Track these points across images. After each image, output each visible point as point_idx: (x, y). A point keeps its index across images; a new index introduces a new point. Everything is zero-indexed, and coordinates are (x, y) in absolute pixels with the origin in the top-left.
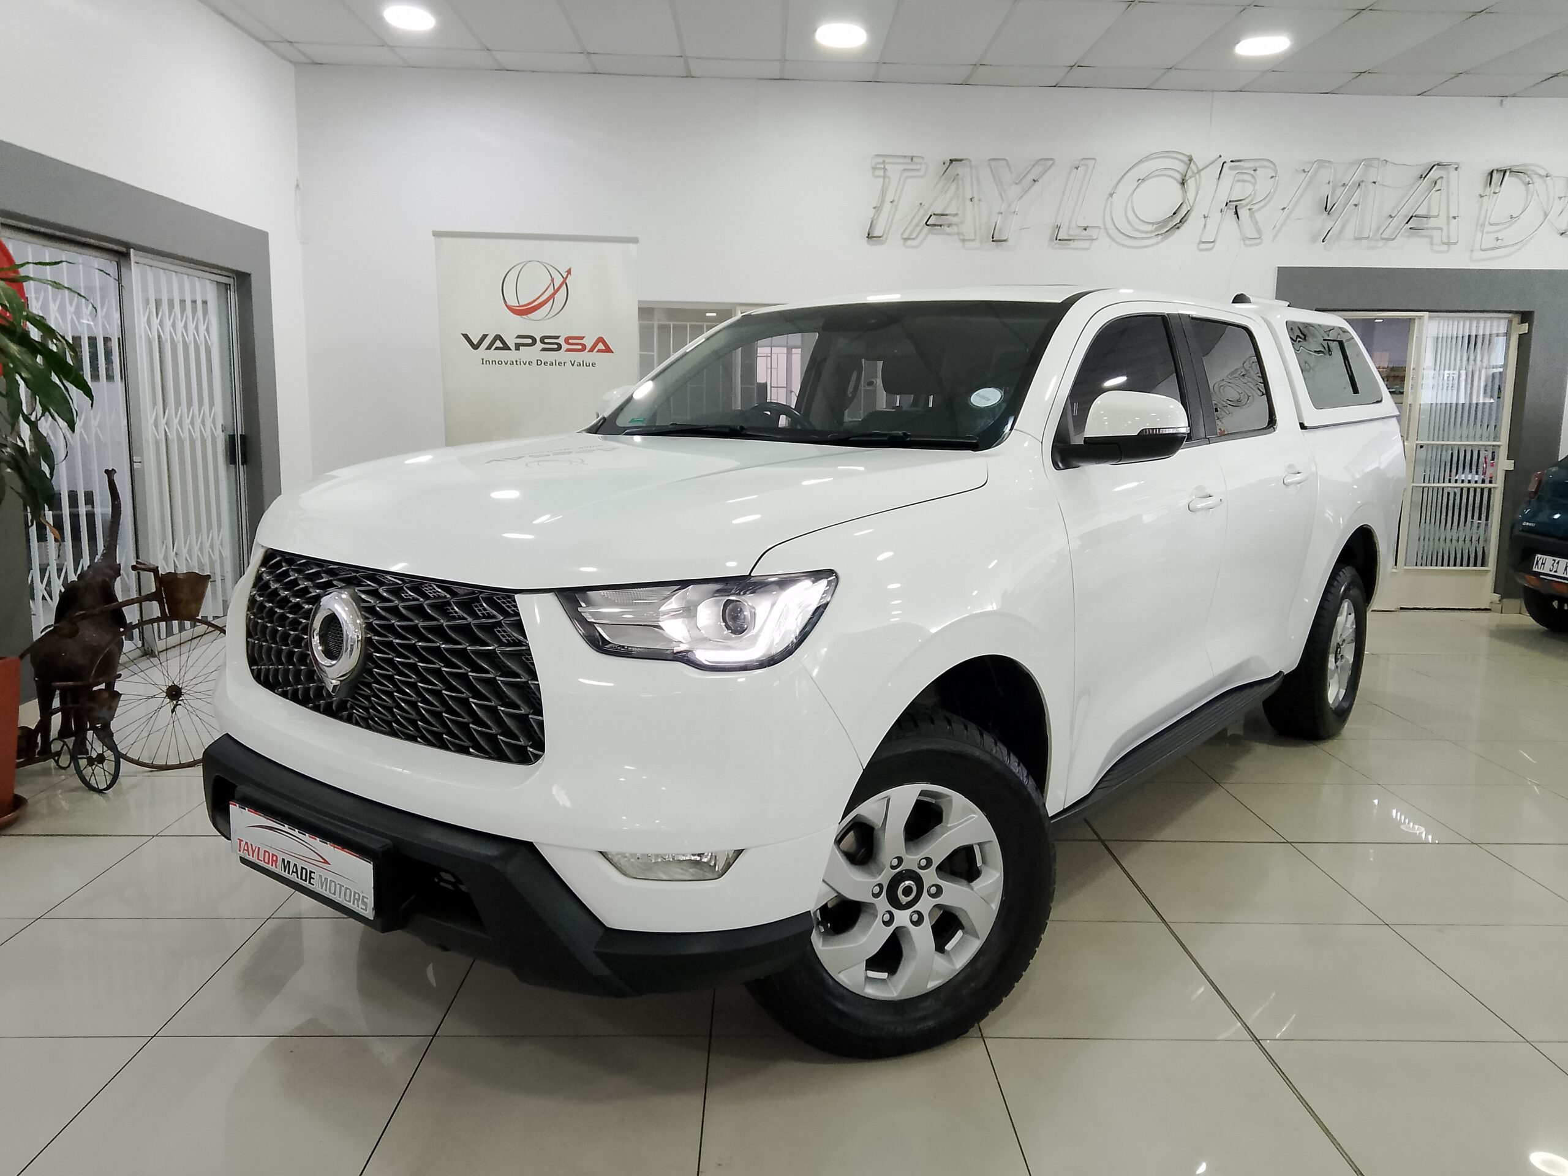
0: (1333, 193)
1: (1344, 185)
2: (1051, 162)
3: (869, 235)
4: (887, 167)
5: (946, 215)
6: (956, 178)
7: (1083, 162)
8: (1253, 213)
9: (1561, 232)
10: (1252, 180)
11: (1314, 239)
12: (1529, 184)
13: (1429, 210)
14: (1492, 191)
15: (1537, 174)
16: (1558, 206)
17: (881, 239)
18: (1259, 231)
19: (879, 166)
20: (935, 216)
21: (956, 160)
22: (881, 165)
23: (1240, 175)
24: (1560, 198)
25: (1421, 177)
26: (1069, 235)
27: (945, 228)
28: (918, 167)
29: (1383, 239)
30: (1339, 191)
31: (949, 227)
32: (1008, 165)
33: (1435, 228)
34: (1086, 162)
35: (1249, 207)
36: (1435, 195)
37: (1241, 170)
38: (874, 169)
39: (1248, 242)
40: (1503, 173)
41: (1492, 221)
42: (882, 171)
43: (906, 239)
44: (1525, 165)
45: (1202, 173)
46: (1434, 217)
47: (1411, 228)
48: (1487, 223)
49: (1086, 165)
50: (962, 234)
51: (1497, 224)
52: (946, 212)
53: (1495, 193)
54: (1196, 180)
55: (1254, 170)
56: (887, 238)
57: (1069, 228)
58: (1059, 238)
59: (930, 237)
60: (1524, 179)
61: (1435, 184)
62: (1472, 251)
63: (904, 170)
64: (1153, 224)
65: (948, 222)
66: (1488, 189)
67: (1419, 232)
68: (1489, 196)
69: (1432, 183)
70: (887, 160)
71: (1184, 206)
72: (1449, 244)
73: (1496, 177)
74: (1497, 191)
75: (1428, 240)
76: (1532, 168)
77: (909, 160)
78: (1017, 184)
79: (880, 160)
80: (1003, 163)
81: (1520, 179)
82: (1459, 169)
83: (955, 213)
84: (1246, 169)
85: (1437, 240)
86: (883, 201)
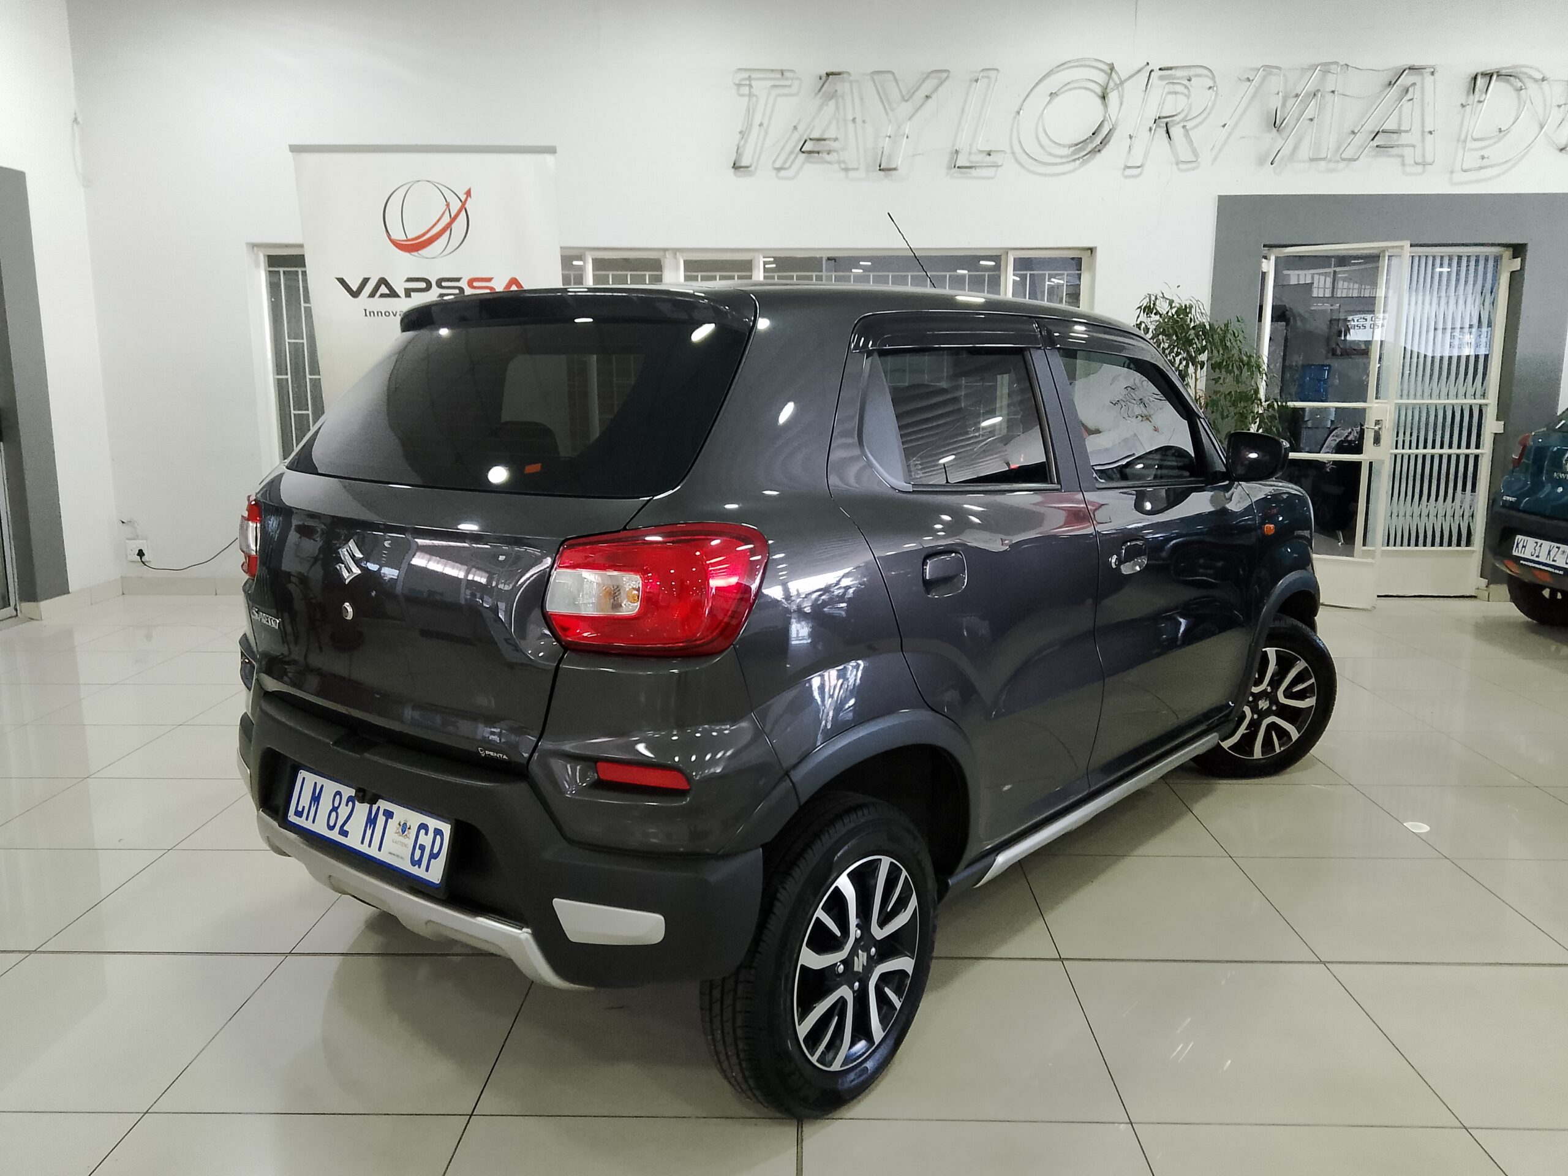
0: (1284, 104)
1: (1297, 96)
2: (945, 75)
3: (734, 164)
4: (753, 83)
5: (824, 140)
6: (833, 95)
7: (981, 74)
8: (1187, 131)
9: (1560, 148)
10: (1186, 91)
11: (1261, 162)
12: (1521, 89)
13: (1399, 125)
14: (1476, 100)
15: (1531, 77)
16: (1556, 115)
17: (750, 169)
18: (1195, 152)
19: (744, 83)
20: (812, 142)
21: (833, 74)
22: (746, 80)
23: (1171, 86)
24: (1559, 106)
25: (1390, 83)
26: (970, 162)
27: (825, 156)
28: (788, 83)
29: (1343, 160)
30: (1290, 102)
31: (828, 154)
32: (896, 80)
33: (1407, 146)
34: (985, 74)
35: (1182, 124)
36: (1406, 106)
37: (1173, 79)
38: (739, 85)
39: (1183, 166)
40: (1489, 78)
41: (1475, 135)
42: (748, 88)
43: (779, 169)
44: (1514, 67)
45: (1126, 85)
46: (1406, 131)
47: (1377, 146)
48: (1469, 137)
49: (988, 77)
50: (844, 162)
51: (1481, 139)
52: (825, 136)
53: (1479, 102)
54: (1119, 92)
55: (1189, 80)
56: (756, 168)
57: (970, 153)
58: (958, 167)
59: (808, 166)
60: (1515, 84)
61: (1407, 91)
62: (1452, 172)
63: (775, 86)
64: (1070, 146)
65: (827, 148)
66: (1471, 97)
67: (1387, 152)
68: (1473, 105)
69: (1402, 91)
70: (754, 75)
71: (1106, 124)
72: (1424, 164)
73: (1480, 82)
74: (1482, 99)
75: (1399, 160)
76: (1524, 70)
77: (779, 76)
78: (906, 101)
79: (746, 75)
80: (889, 77)
81: (1512, 85)
82: (1436, 74)
83: (833, 136)
84: (1179, 78)
85: (1409, 160)
86: (750, 126)
